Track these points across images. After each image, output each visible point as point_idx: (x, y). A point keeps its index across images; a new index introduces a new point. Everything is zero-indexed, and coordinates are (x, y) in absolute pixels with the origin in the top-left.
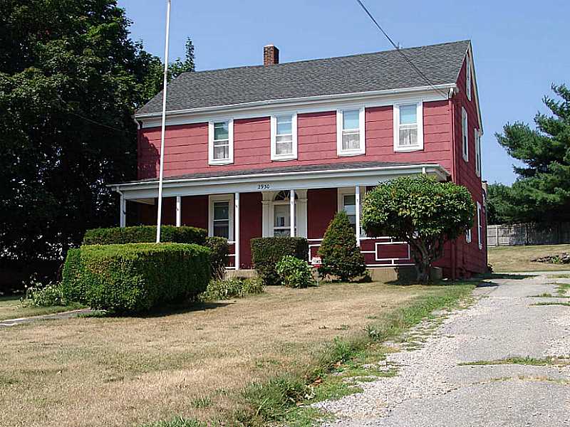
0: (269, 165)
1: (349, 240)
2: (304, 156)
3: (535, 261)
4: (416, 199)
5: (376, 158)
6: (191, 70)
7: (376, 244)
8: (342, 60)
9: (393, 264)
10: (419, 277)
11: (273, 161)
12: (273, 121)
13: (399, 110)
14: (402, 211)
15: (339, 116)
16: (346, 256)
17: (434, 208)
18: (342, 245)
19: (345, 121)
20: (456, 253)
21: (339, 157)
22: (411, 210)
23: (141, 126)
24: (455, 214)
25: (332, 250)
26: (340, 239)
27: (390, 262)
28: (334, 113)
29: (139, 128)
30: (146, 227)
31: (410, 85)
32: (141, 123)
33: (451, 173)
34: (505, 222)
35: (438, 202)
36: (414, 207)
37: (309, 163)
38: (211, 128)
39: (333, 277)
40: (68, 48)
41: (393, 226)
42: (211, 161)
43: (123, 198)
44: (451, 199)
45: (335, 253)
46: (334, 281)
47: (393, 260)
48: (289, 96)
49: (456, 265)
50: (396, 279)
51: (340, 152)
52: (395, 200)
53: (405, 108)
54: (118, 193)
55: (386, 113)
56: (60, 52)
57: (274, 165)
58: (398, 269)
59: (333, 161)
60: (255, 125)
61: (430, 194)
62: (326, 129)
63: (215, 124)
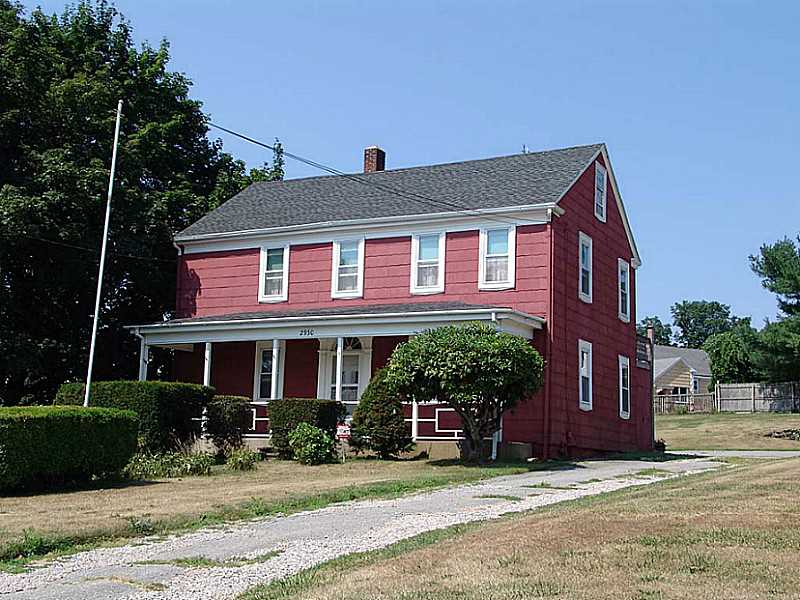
0: (328, 305)
1: (386, 405)
2: (371, 293)
3: (770, 435)
4: (447, 355)
5: (456, 298)
6: (279, 178)
7: (437, 410)
8: (444, 168)
9: (456, 438)
10: (470, 455)
11: (334, 299)
12: (336, 248)
13: (486, 236)
14: (429, 370)
15: (415, 243)
16: (381, 425)
17: (468, 367)
18: (377, 411)
19: (423, 250)
20: (550, 425)
21: (413, 296)
22: (439, 369)
23: (183, 251)
24: (498, 375)
25: (365, 417)
26: (376, 403)
27: (453, 435)
28: (409, 239)
29: (180, 254)
30: (127, 382)
31: (501, 204)
32: (182, 247)
33: (547, 320)
34: (765, 379)
35: (474, 359)
36: (443, 366)
37: (376, 302)
38: (263, 255)
39: (371, 452)
40: (67, 159)
41: (423, 389)
42: (262, 298)
43: (145, 343)
44: (493, 356)
45: (367, 421)
46: (370, 458)
47: (456, 431)
48: (357, 216)
49: (549, 440)
50: (459, 457)
51: (414, 289)
52: (423, 356)
53: (495, 234)
54: (138, 337)
55: (473, 239)
56: (57, 163)
57: (335, 304)
58: (461, 444)
59: (406, 301)
60: (315, 252)
61: (464, 348)
62: (398, 260)
63: (269, 251)
